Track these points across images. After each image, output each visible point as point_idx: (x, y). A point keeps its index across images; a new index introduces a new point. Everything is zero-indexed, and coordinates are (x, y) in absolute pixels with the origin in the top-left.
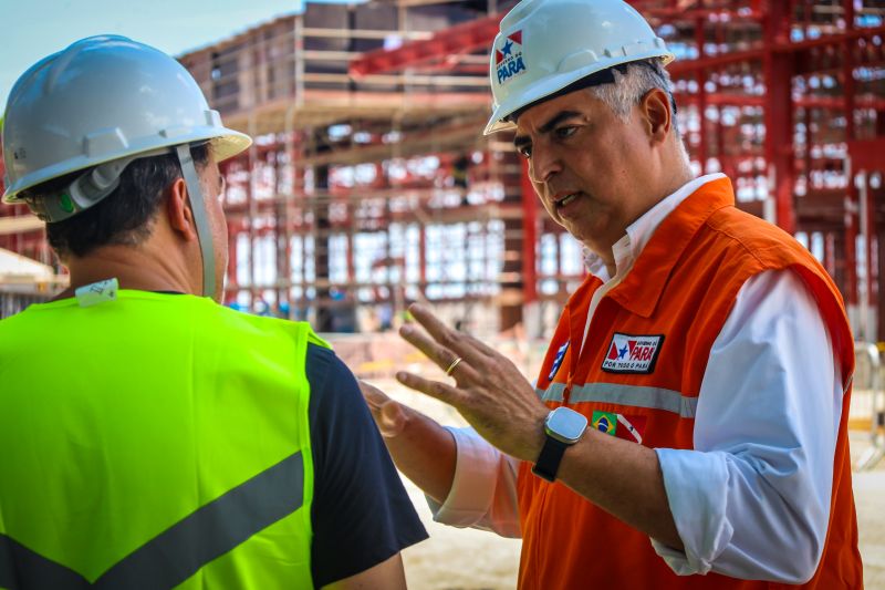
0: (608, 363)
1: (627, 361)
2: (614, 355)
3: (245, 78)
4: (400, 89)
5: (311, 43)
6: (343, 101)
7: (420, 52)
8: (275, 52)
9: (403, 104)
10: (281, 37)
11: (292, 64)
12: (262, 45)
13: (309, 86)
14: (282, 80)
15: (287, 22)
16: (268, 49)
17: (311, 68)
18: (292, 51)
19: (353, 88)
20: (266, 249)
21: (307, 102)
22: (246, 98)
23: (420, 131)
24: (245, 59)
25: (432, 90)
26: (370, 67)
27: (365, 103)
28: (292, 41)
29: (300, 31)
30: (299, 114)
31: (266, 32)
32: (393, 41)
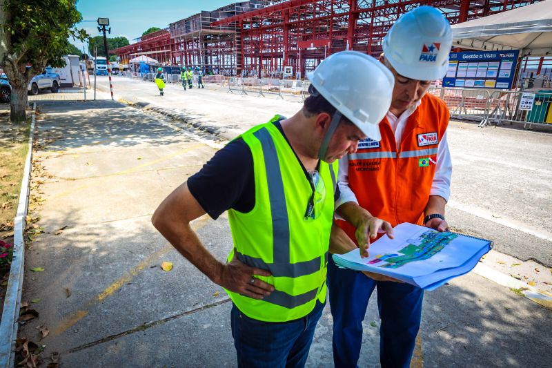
3: (191, 26)
4: (219, 29)
5: (203, 19)
6: (209, 31)
7: (222, 22)
8: (196, 21)
9: (221, 32)
10: (197, 18)
11: (200, 23)
12: (194, 19)
13: (203, 28)
14: (198, 27)
15: (198, 15)
17: (203, 24)
18: (200, 21)
19: (211, 28)
20: (196, 58)
21: (203, 31)
22: (192, 30)
23: (224, 37)
24: (191, 23)
25: (225, 29)
26: (214, 25)
27: (212, 31)
28: (200, 19)
29: (201, 17)
30: (201, 33)
31: (195, 17)
32: (218, 20)
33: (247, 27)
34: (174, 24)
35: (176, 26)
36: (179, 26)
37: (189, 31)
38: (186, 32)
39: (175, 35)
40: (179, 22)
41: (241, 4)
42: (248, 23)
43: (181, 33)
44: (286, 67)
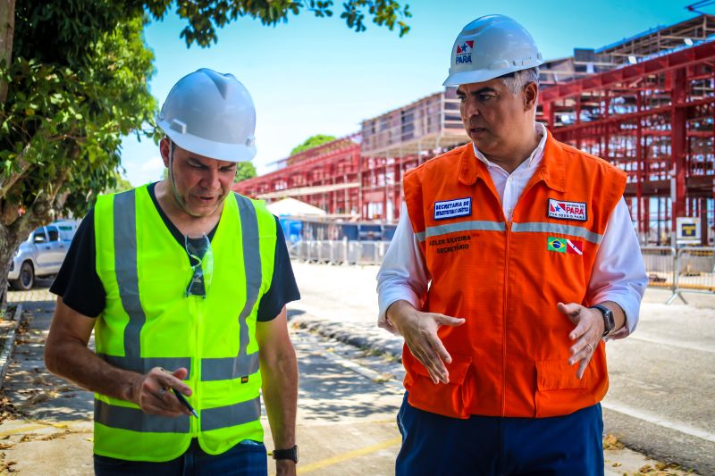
0: (551, 214)
1: (561, 213)
2: (553, 210)
3: (417, 123)
5: (448, 106)
8: (431, 110)
10: (434, 103)
11: (440, 116)
12: (425, 107)
13: (447, 126)
14: (434, 124)
15: (437, 96)
16: (428, 109)
17: (448, 118)
18: (440, 110)
21: (446, 134)
22: (417, 132)
24: (417, 113)
28: (440, 105)
29: (443, 100)
30: (442, 140)
31: (428, 101)
33: (565, 118)
34: (373, 122)
35: (378, 126)
36: (385, 127)
37: (411, 136)
38: (404, 139)
39: (375, 147)
40: (386, 117)
41: (549, 65)
42: (568, 110)
43: (390, 142)
44: (680, 221)
